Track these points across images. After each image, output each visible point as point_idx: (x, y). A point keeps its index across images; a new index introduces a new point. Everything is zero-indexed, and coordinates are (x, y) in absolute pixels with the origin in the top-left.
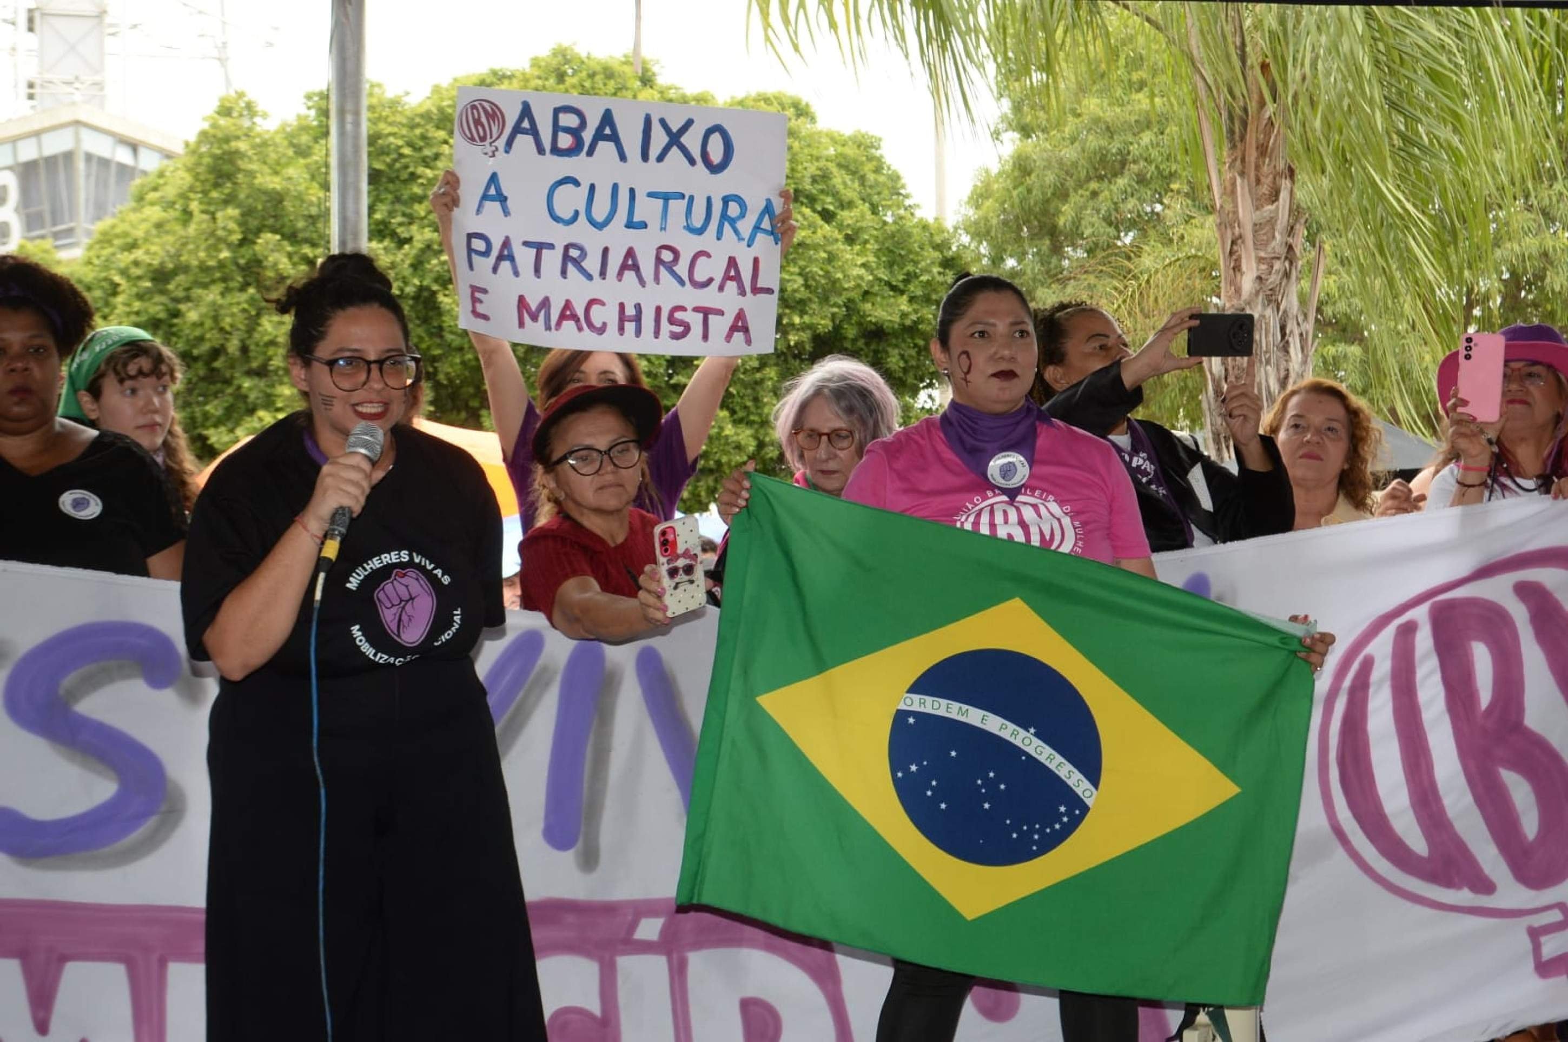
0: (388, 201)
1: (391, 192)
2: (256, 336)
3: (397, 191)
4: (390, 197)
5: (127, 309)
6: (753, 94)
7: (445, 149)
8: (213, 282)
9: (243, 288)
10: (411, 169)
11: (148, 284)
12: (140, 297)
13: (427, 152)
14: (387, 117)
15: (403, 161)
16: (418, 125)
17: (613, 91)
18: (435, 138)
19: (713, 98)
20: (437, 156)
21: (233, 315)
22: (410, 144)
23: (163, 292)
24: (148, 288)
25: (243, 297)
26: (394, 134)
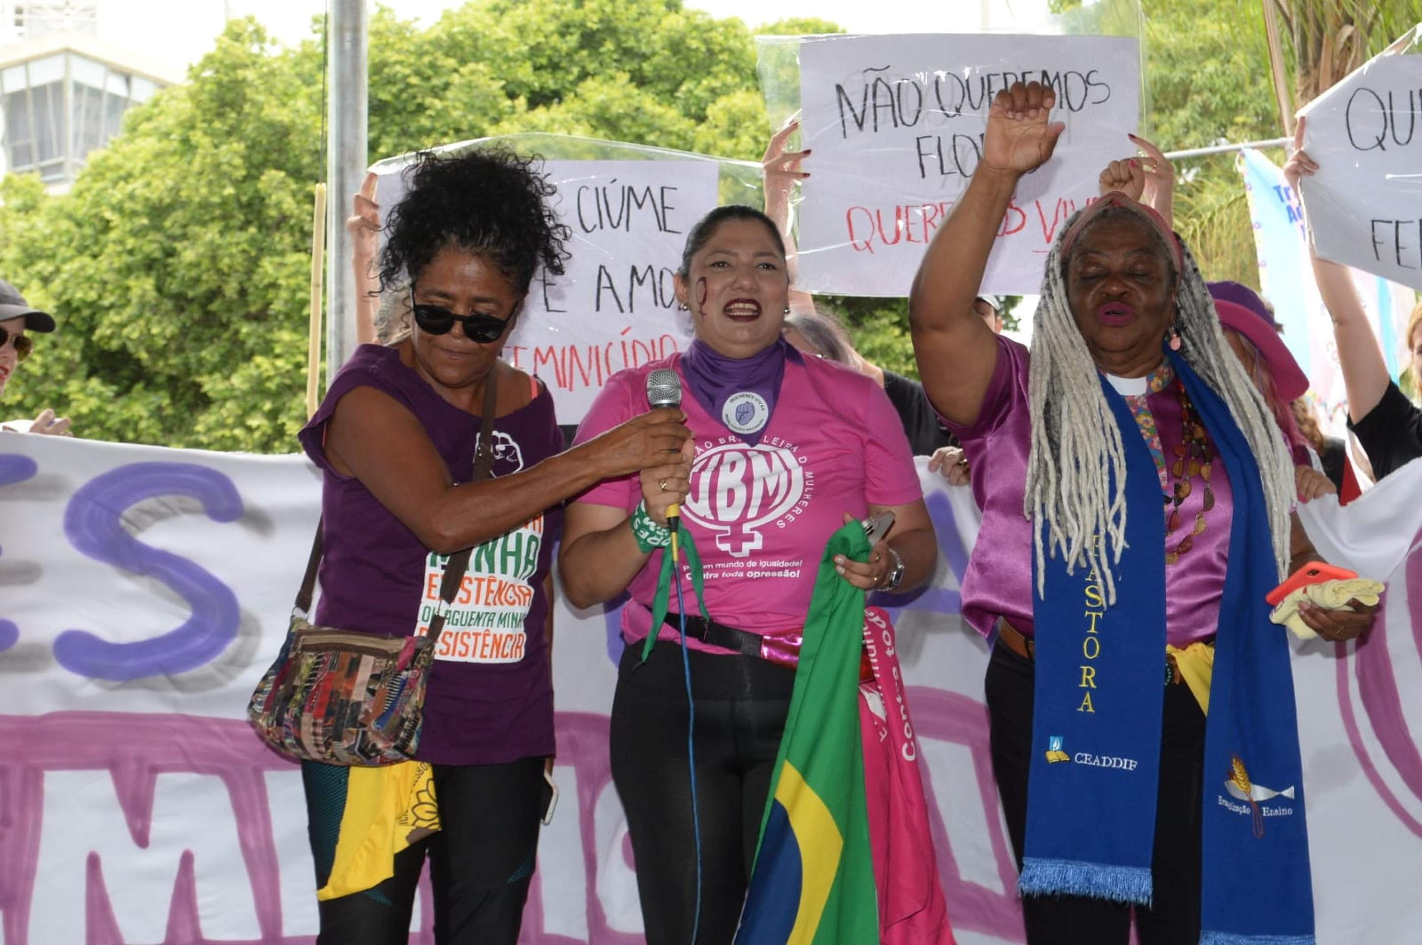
0: (394, 134)
1: (397, 124)
2: (256, 278)
3: (403, 123)
4: (396, 129)
5: (119, 248)
6: (786, 20)
7: (456, 78)
8: (213, 219)
9: (243, 228)
10: (419, 100)
11: (145, 221)
12: (135, 233)
13: (436, 82)
14: (394, 43)
15: (410, 91)
16: (426, 53)
17: (636, 16)
18: (444, 67)
19: (742, 23)
20: (446, 86)
21: (231, 256)
22: (418, 73)
23: (158, 228)
24: (144, 225)
25: (243, 236)
26: (401, 63)
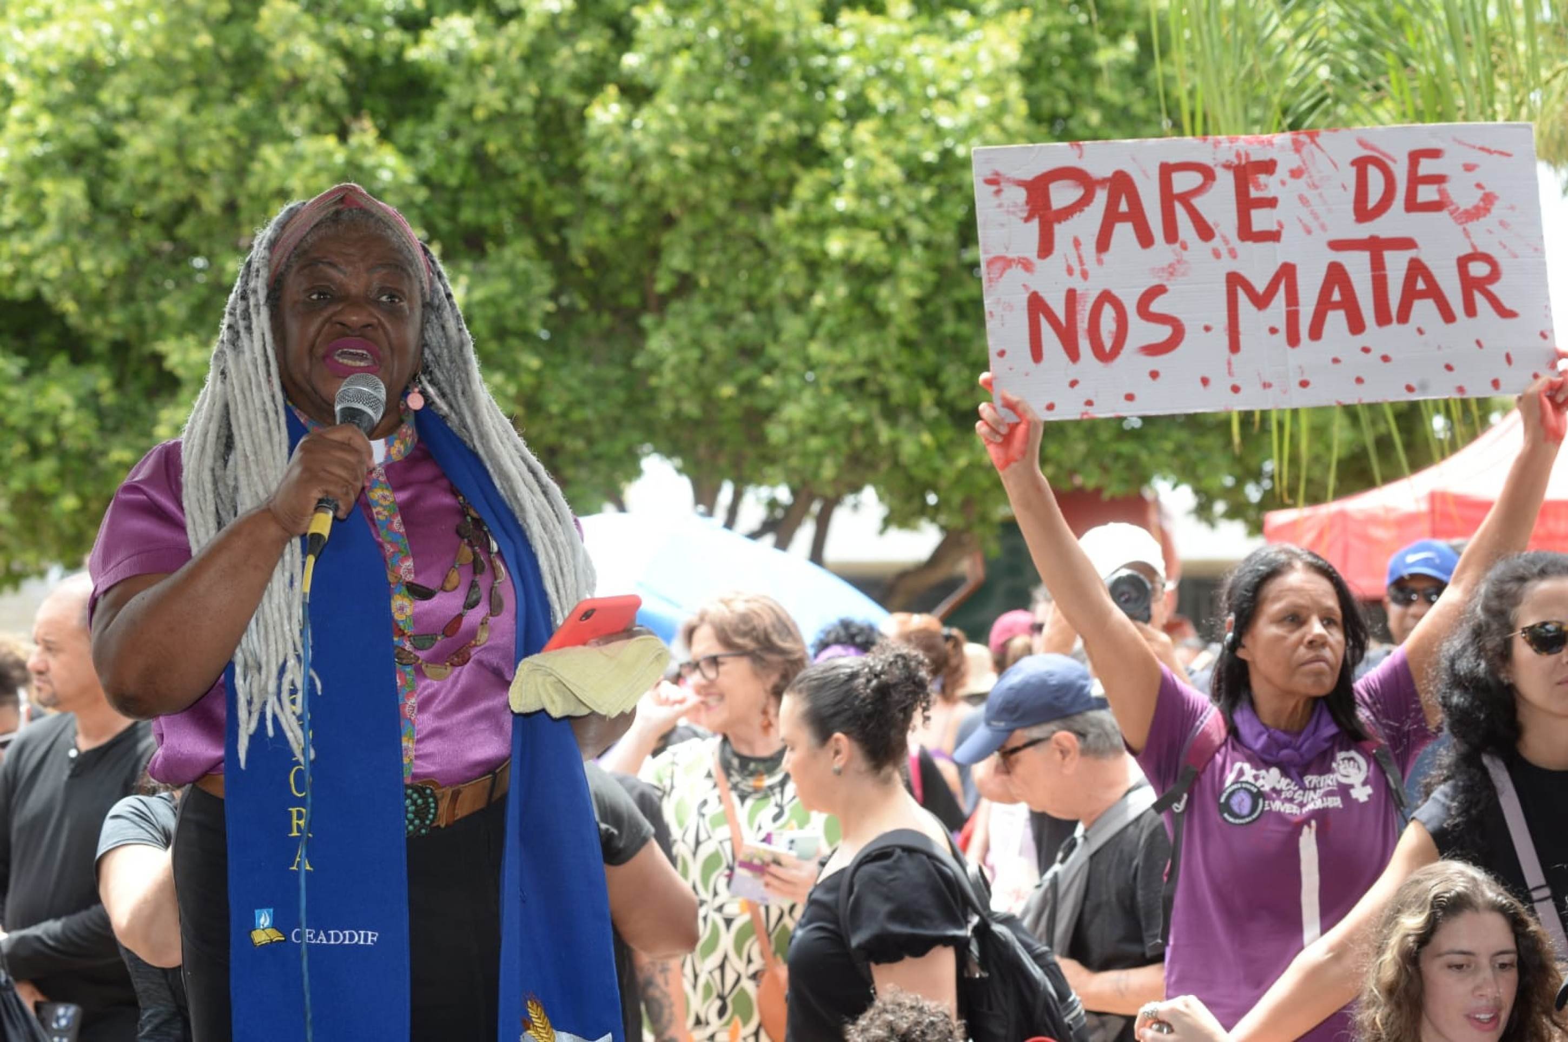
2: (252, 184)
5: (26, 130)
8: (178, 87)
9: (230, 100)
11: (68, 87)
12: (52, 108)
21: (210, 143)
23: (91, 101)
24: (66, 94)
25: (229, 114)
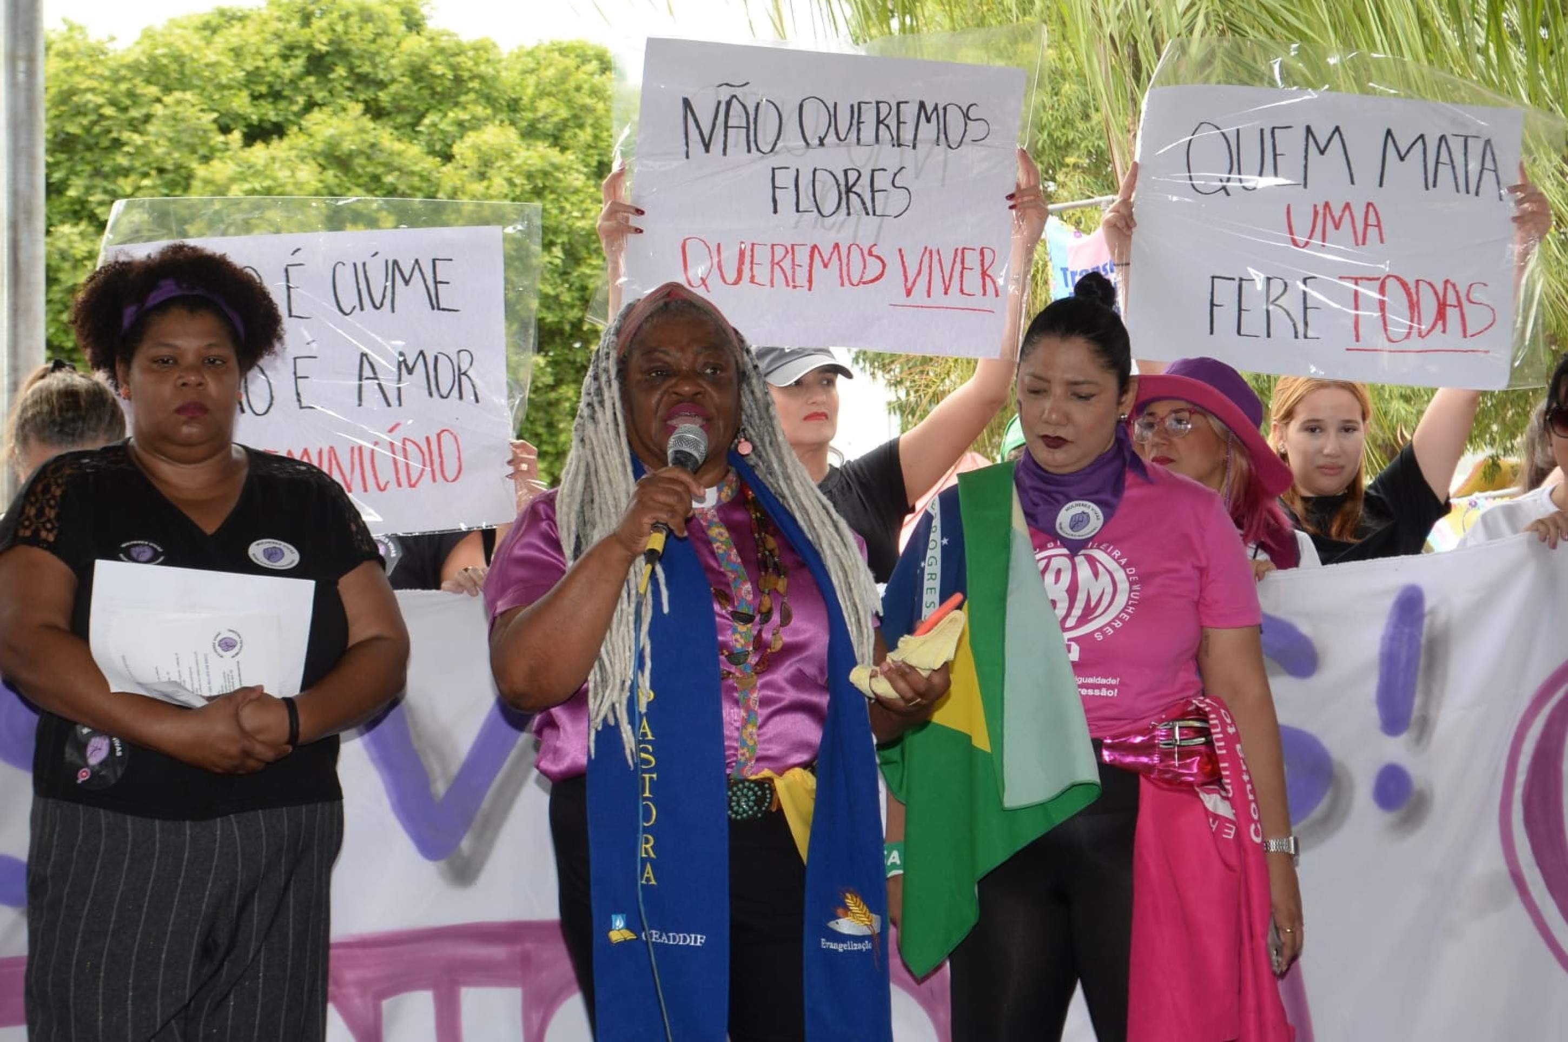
0: (85, 174)
1: (89, 163)
3: (95, 161)
4: (88, 168)
6: (547, 43)
7: (158, 109)
10: (114, 135)
13: (135, 113)
14: (86, 67)
15: (105, 123)
16: (123, 79)
17: (372, 36)
18: (144, 95)
19: (495, 46)
20: (148, 118)
22: (113, 103)
26: (92, 90)
